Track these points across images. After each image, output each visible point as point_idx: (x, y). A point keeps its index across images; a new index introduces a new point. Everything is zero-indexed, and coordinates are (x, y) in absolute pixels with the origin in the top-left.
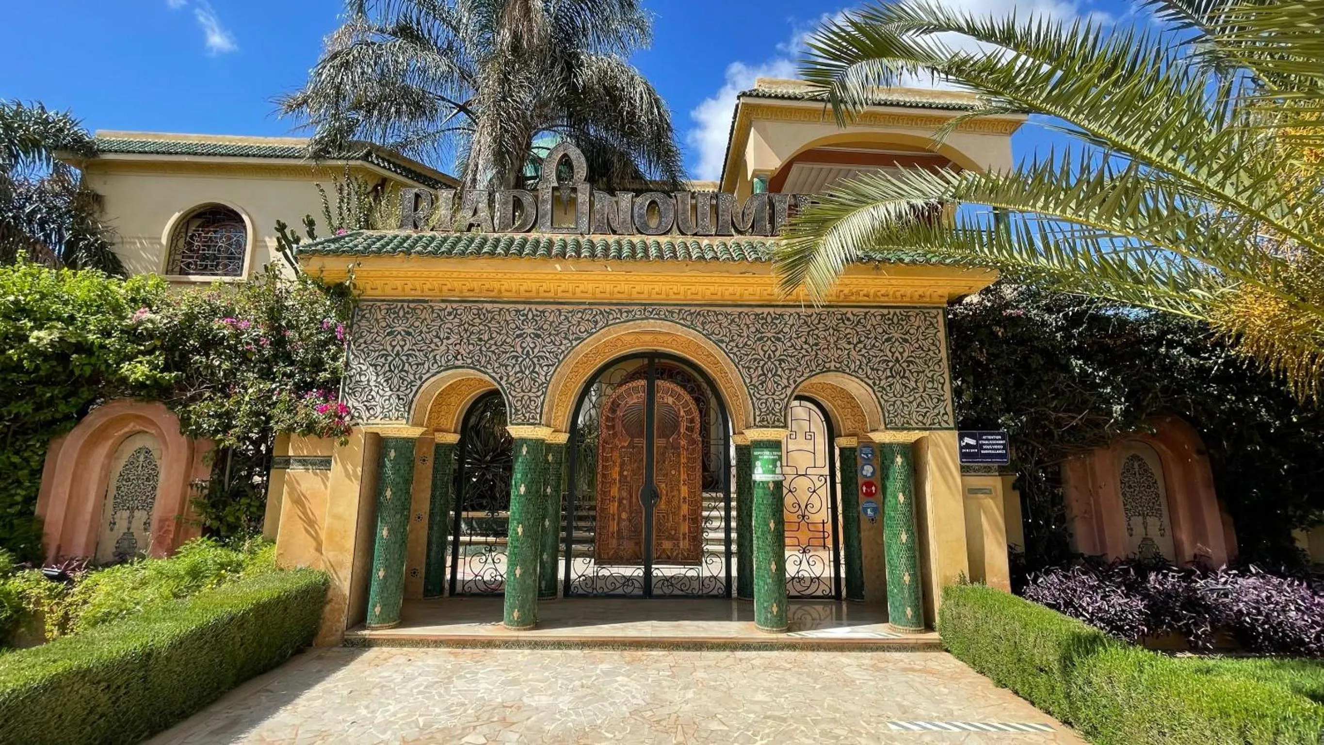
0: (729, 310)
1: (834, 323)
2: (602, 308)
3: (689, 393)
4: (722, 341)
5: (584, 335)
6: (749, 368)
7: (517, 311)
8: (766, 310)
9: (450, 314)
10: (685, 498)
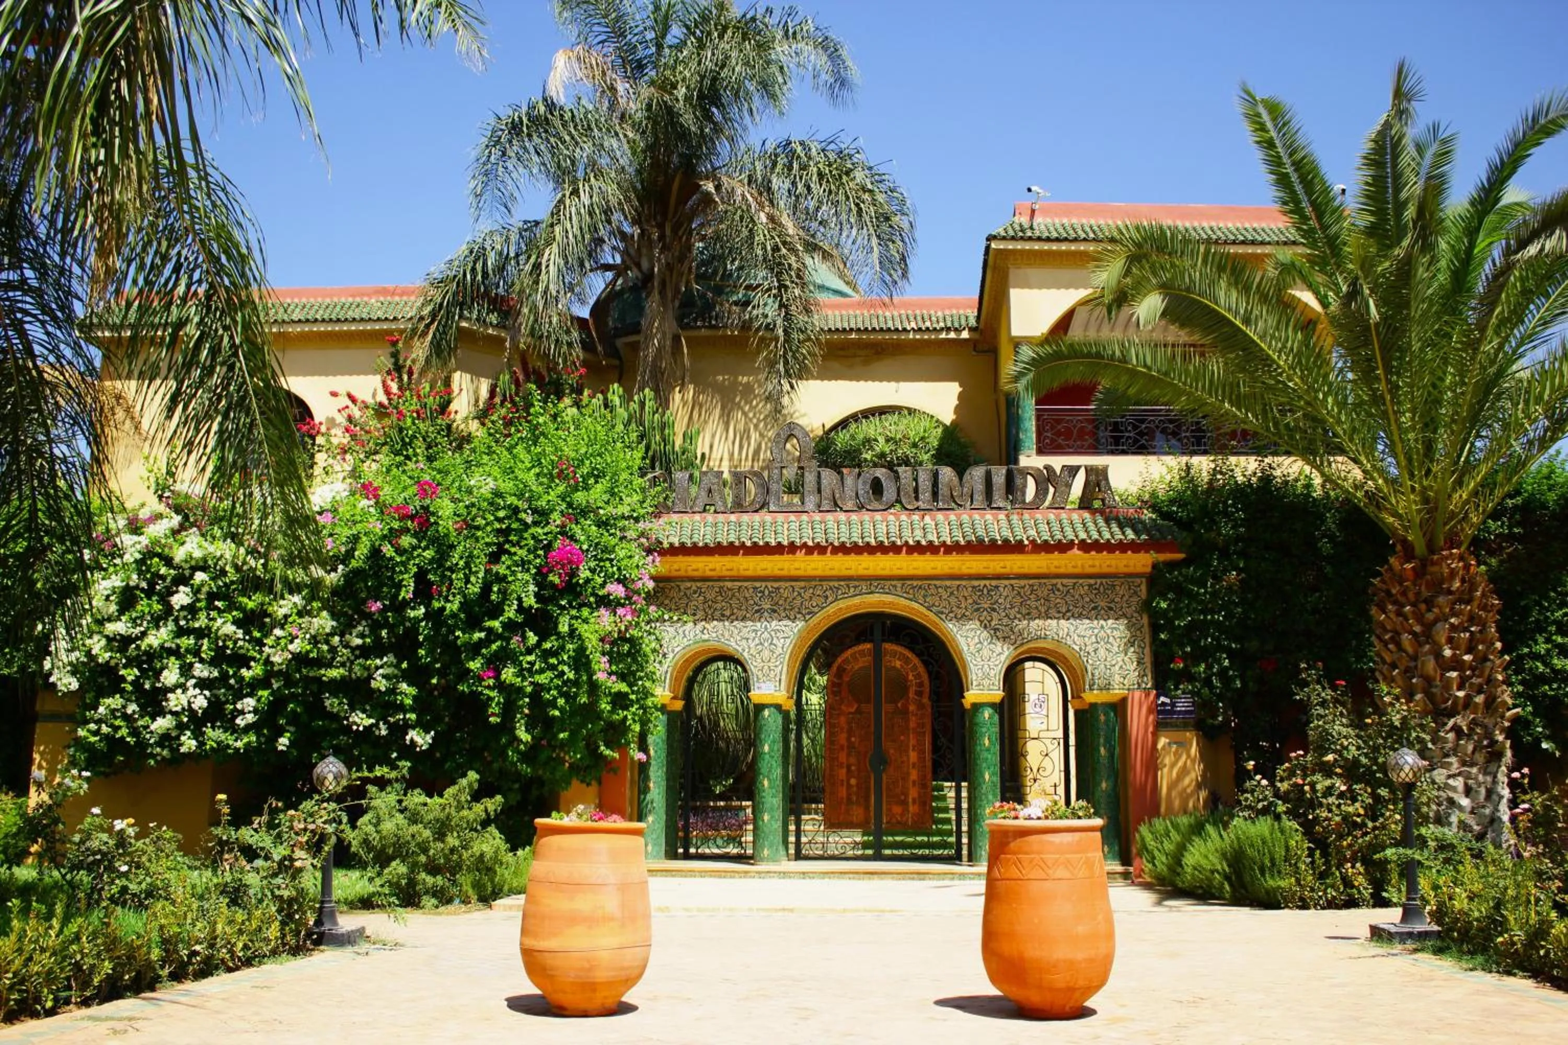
0: (948, 583)
1: (1046, 592)
2: (831, 584)
3: (918, 655)
4: (942, 613)
5: (816, 610)
6: (967, 637)
7: (755, 588)
8: (982, 583)
9: (695, 592)
10: (914, 764)
